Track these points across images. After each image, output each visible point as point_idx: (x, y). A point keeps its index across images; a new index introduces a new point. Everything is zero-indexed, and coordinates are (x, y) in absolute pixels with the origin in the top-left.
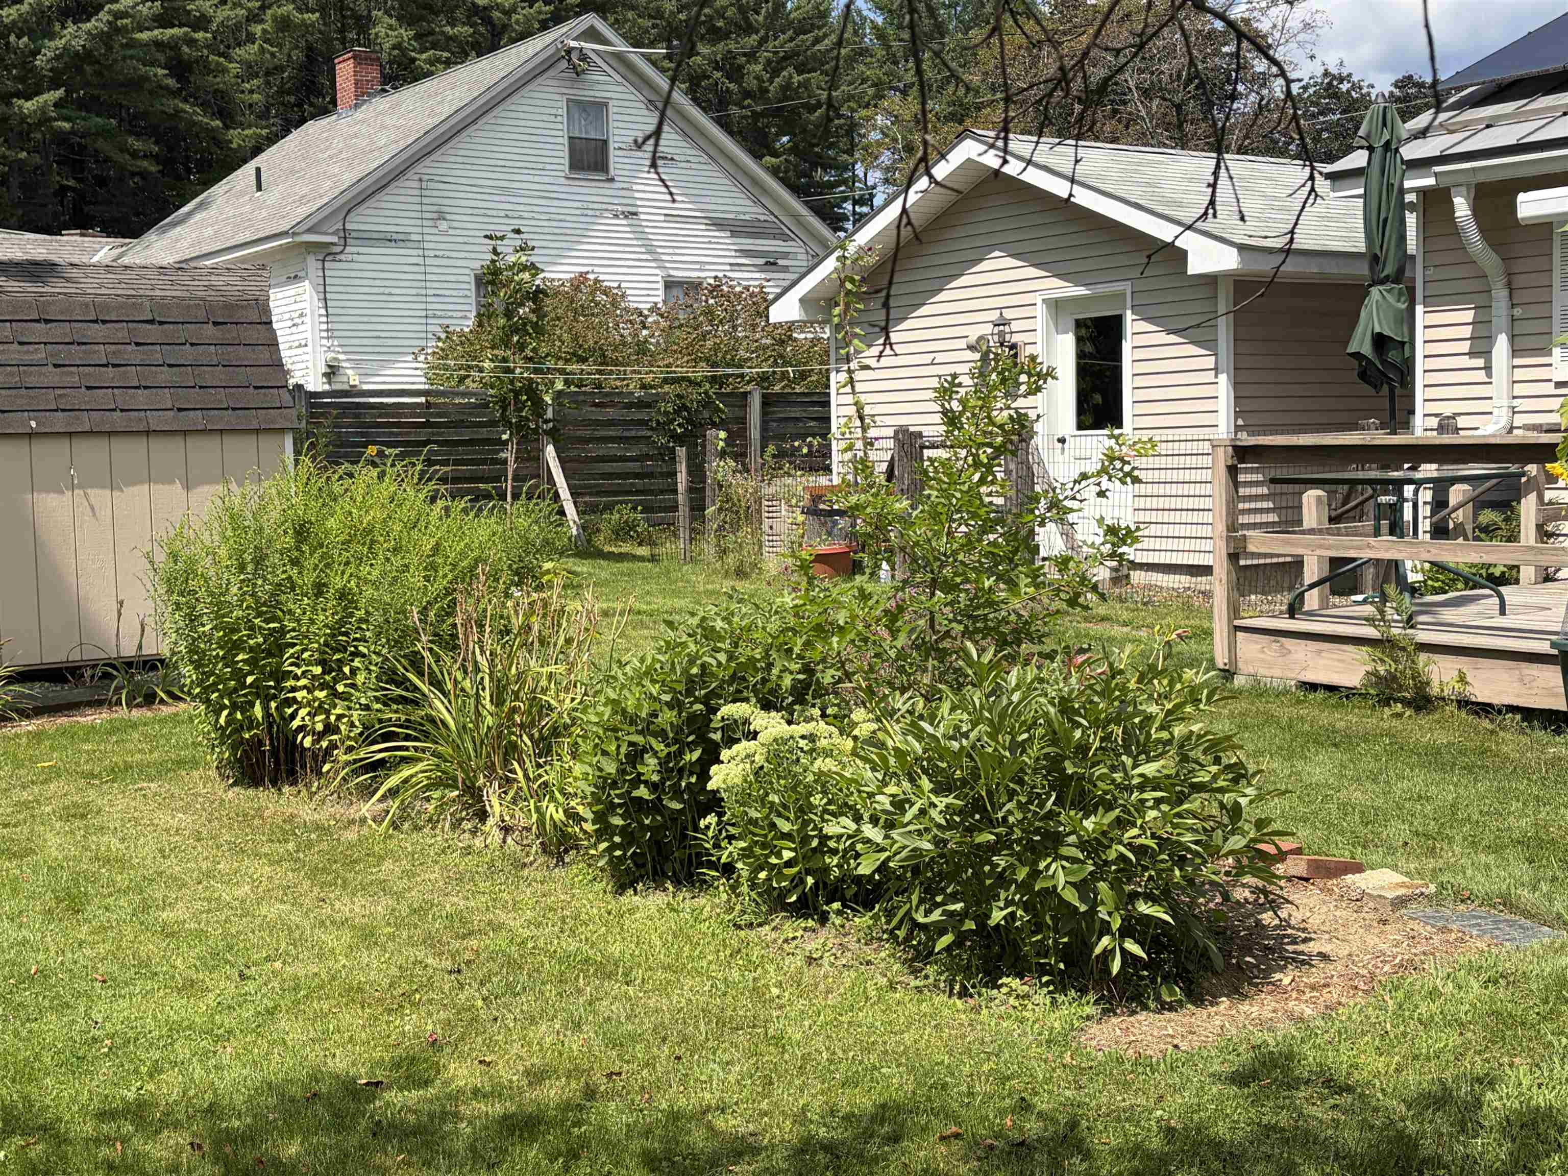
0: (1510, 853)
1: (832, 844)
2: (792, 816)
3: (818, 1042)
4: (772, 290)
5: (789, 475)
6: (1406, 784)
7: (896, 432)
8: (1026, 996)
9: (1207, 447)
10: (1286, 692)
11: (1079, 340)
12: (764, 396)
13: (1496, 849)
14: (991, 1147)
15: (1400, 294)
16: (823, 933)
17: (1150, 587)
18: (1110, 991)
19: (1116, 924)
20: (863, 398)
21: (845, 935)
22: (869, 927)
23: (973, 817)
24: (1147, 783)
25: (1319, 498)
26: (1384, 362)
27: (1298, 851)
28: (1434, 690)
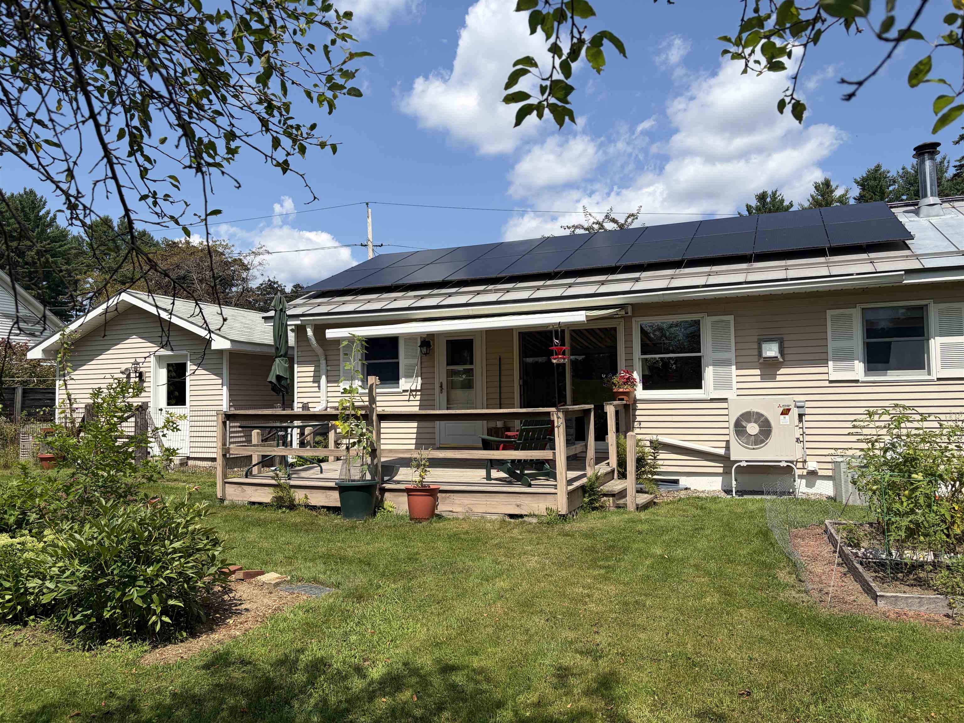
0: (318, 561)
1: (31, 590)
2: (11, 580)
3: (15, 683)
4: (31, 344)
5: (33, 423)
6: (284, 538)
7: (86, 406)
8: (119, 646)
9: (214, 413)
10: (244, 506)
11: (169, 371)
12: (24, 389)
13: (313, 560)
14: (94, 717)
15: (286, 361)
16: (24, 631)
17: (196, 466)
18: (156, 638)
19: (158, 611)
20: (71, 392)
21: (35, 630)
22: (48, 625)
23: (97, 573)
24: (175, 551)
25: (258, 433)
26: (280, 385)
27: (241, 569)
28: (297, 502)
